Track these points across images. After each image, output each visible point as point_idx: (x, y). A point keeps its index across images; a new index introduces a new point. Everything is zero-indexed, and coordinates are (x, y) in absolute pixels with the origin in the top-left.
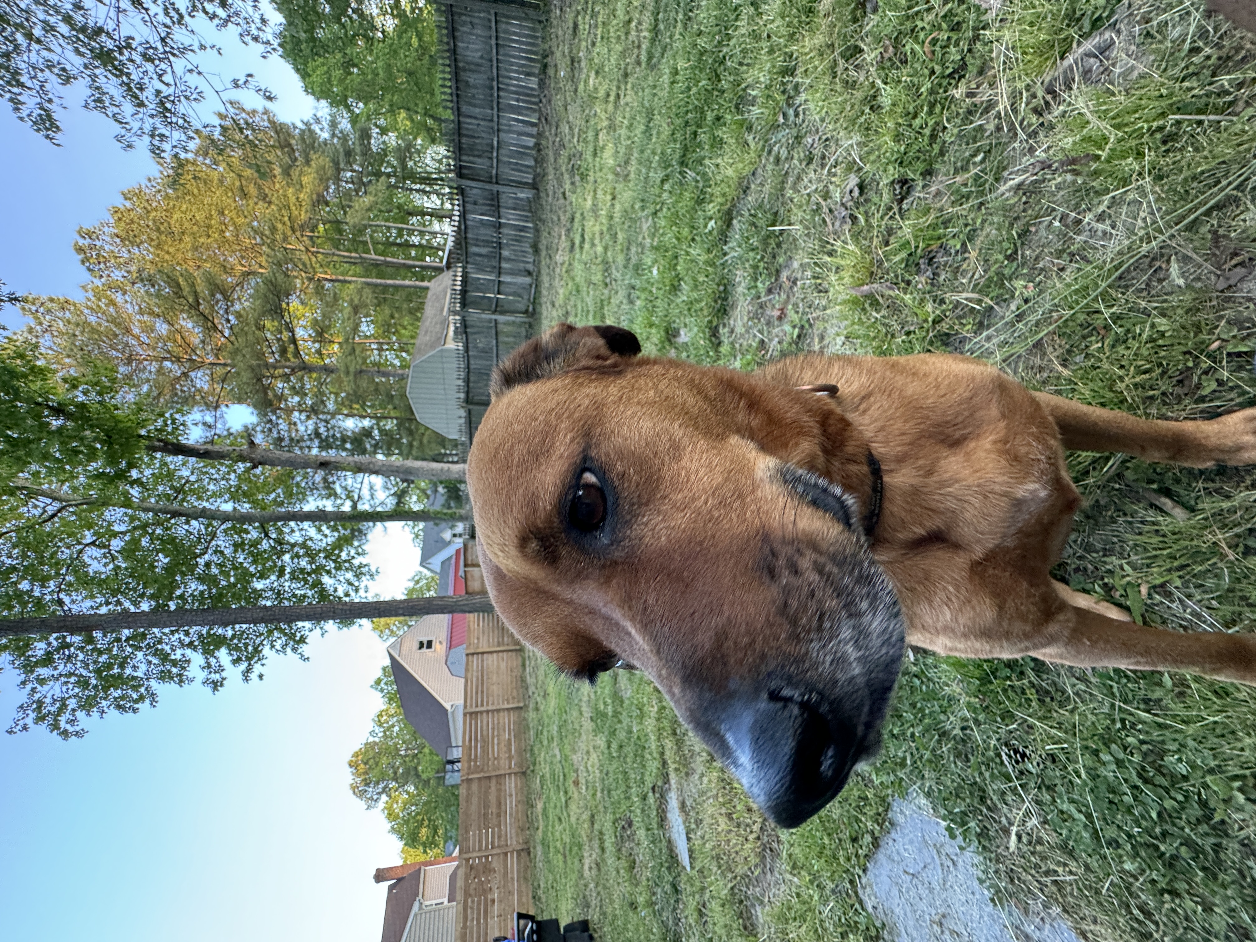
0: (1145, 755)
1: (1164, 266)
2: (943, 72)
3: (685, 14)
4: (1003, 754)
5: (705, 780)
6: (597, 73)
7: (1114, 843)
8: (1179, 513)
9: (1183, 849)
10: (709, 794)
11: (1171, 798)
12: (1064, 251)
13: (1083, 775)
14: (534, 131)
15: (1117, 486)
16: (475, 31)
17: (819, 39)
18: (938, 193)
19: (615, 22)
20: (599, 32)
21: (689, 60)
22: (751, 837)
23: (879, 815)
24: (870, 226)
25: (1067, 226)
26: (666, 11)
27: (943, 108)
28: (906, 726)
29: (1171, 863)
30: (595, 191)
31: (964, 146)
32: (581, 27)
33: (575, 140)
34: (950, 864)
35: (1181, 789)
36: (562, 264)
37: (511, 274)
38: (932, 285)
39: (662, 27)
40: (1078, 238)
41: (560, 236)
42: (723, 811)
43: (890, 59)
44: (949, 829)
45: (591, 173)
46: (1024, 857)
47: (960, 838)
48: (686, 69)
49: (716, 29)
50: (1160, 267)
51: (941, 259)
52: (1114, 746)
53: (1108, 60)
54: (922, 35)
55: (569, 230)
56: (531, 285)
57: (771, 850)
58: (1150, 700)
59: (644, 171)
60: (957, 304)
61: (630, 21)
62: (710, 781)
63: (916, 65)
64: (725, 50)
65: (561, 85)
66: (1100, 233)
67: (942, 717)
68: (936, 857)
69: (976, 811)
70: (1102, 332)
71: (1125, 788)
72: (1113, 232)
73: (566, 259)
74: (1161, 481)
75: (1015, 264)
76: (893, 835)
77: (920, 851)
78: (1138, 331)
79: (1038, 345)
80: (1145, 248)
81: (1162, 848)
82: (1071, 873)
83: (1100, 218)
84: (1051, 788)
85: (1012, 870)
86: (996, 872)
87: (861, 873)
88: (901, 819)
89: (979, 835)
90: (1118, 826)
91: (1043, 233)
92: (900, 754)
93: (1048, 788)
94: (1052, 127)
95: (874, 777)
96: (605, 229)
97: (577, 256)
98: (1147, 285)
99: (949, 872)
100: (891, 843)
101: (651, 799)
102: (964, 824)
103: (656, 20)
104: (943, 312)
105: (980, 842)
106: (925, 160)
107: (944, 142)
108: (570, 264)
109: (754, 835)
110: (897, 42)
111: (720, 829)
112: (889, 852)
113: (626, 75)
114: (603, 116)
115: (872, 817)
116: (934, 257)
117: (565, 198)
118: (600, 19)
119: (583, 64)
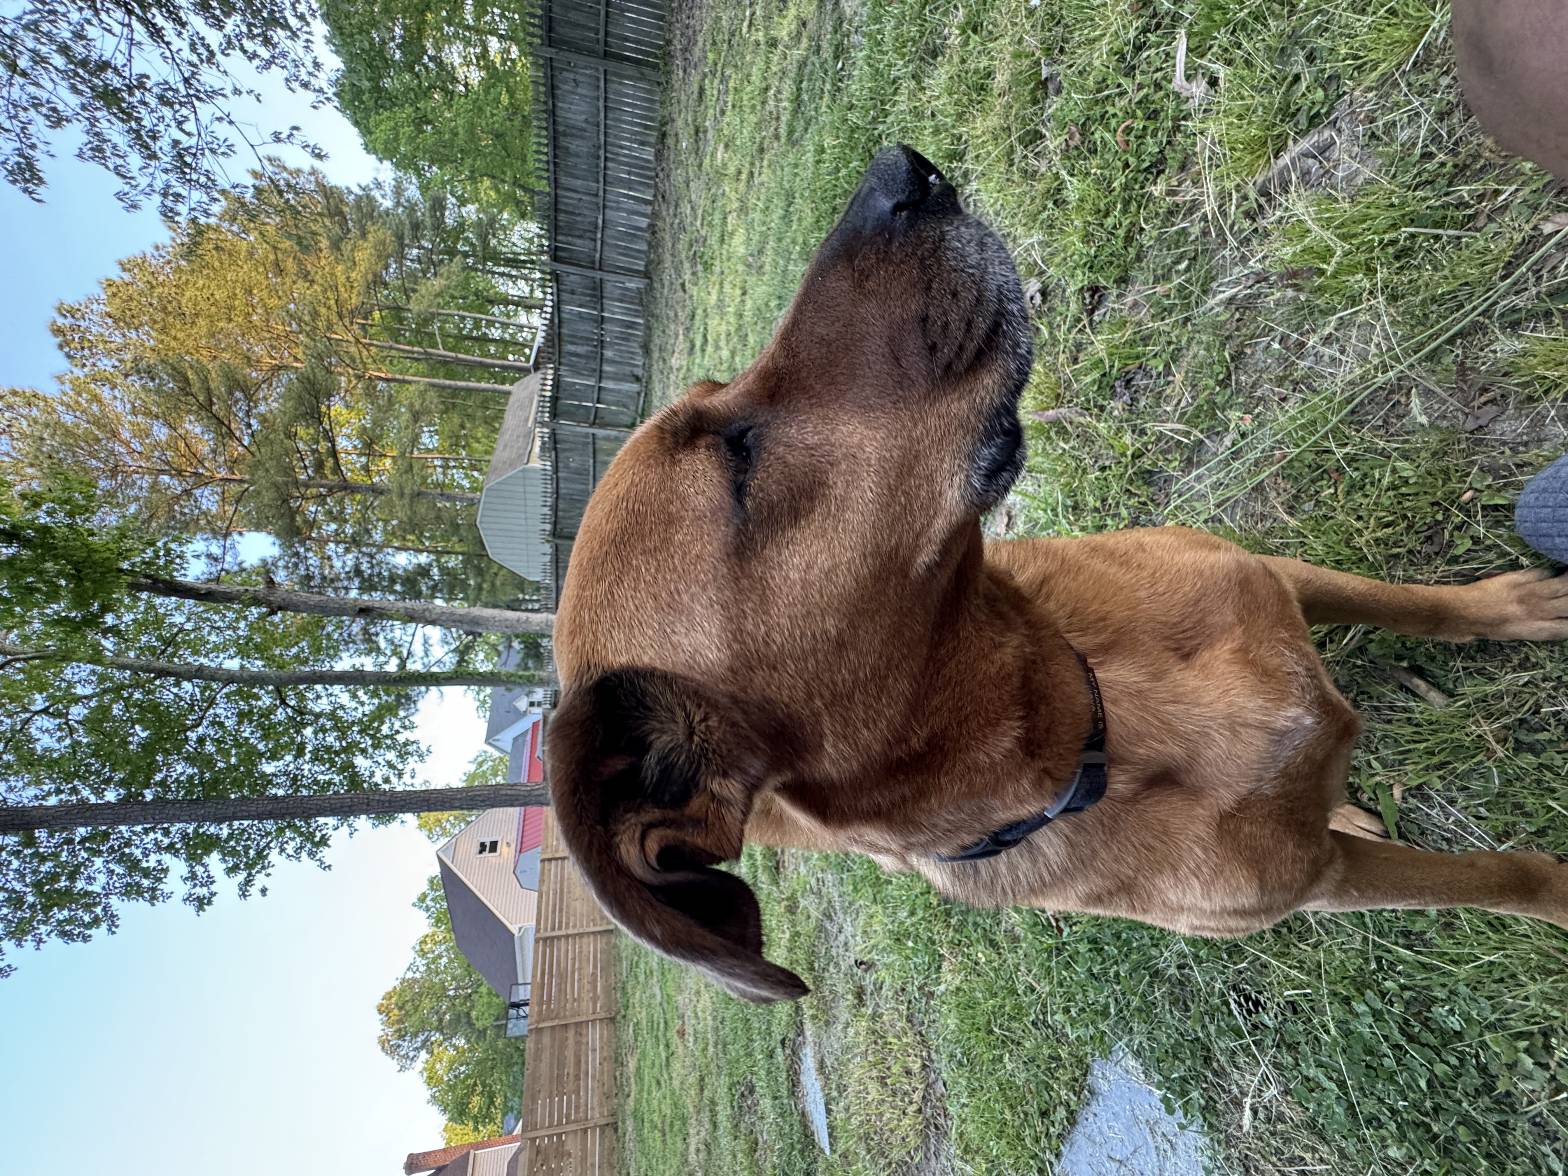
0: (1407, 1004)
1: (1403, 400)
2: (1138, 166)
3: (834, 85)
4: (1231, 1001)
5: (851, 1031)
6: (727, 146)
7: (1372, 1121)
8: (1435, 696)
9: (1461, 1130)
10: (856, 1051)
11: (1443, 1061)
12: (1285, 378)
13: (1333, 1032)
14: (649, 209)
15: (1359, 662)
16: (579, 90)
17: (993, 121)
18: (1136, 304)
19: (749, 89)
20: (730, 99)
21: (838, 137)
22: (911, 1109)
23: (1076, 1080)
24: (1055, 341)
25: (1287, 348)
26: (810, 80)
27: (1139, 207)
28: (1108, 964)
29: (1447, 1149)
30: (721, 284)
31: (1165, 252)
32: (708, 93)
33: (698, 223)
34: (1167, 1146)
35: (1454, 1050)
36: (678, 370)
37: (613, 379)
38: (1130, 411)
39: (805, 97)
40: (1302, 364)
41: (677, 336)
42: (874, 1073)
43: (1077, 148)
44: (1165, 1100)
45: (717, 263)
46: (1260, 1139)
47: (1180, 1113)
48: (834, 147)
49: (870, 103)
50: (1399, 402)
51: (1140, 382)
52: (1369, 993)
53: (1328, 160)
54: (1113, 122)
55: (688, 329)
56: (639, 394)
57: (936, 1127)
58: (1410, 932)
59: (781, 262)
60: (1160, 437)
61: (767, 89)
62: (857, 1034)
63: (1106, 156)
64: (881, 127)
65: (683, 158)
66: (1326, 358)
67: (1154, 952)
68: (1149, 1138)
69: (1199, 1077)
70: (1334, 475)
71: (1385, 1048)
72: (1344, 358)
73: (684, 363)
74: (1411, 658)
75: (1228, 391)
76: (1094, 1108)
77: (1128, 1129)
78: (1377, 476)
79: (1259, 488)
80: (1381, 379)
81: (1435, 1129)
82: (1322, 1160)
83: (1327, 341)
84: (1293, 1047)
85: (1247, 1156)
86: (1227, 1159)
87: (1053, 1159)
88: (1103, 1086)
89: (1204, 1109)
90: (1379, 1098)
91: (1259, 355)
92: (1102, 1000)
93: (1289, 1047)
94: (1267, 234)
95: (1068, 1030)
96: (732, 329)
97: (698, 361)
98: (1385, 421)
99: (1165, 1157)
100: (1091, 1119)
101: (780, 1056)
102: (1184, 1093)
103: (799, 89)
104: (1145, 444)
105: (1205, 1119)
106: (1119, 266)
107: (1142, 246)
108: (688, 370)
109: (914, 1107)
110: (1084, 130)
111: (870, 1098)
112: (1088, 1131)
113: (762, 150)
114: (733, 196)
115: (1066, 1084)
116: (1131, 379)
117: (684, 291)
118: (731, 84)
119: (710, 135)
